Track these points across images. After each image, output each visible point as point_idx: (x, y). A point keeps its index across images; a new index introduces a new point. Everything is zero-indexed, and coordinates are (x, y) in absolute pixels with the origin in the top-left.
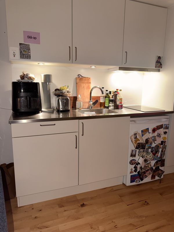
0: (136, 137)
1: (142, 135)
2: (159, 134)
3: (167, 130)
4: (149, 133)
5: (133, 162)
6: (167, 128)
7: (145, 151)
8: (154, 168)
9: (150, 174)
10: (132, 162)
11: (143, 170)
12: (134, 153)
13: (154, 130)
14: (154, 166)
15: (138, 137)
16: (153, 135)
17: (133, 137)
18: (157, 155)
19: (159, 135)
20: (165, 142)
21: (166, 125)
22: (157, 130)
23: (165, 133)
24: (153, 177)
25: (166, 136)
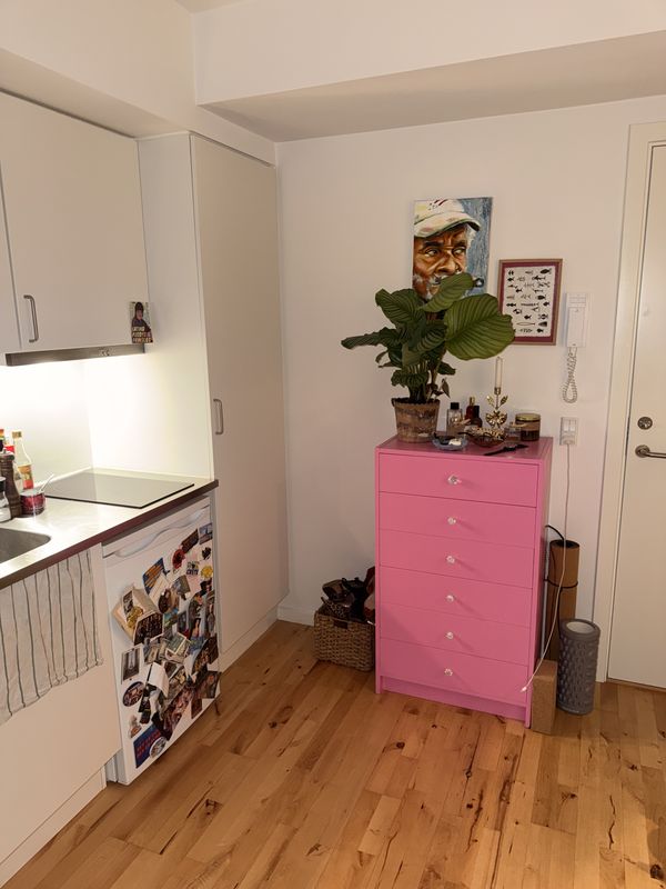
0: (131, 604)
1: (148, 590)
2: (194, 566)
3: (209, 544)
4: (165, 573)
5: (134, 692)
6: (209, 536)
7: (162, 640)
8: (194, 678)
9: (187, 702)
10: (130, 694)
11: (167, 703)
12: (132, 661)
13: (177, 560)
14: (193, 672)
15: (136, 603)
16: (177, 576)
17: (121, 611)
18: (195, 632)
19: (193, 570)
20: (210, 582)
21: (205, 528)
22: (186, 555)
23: (206, 553)
24: (196, 707)
25: (210, 562)
